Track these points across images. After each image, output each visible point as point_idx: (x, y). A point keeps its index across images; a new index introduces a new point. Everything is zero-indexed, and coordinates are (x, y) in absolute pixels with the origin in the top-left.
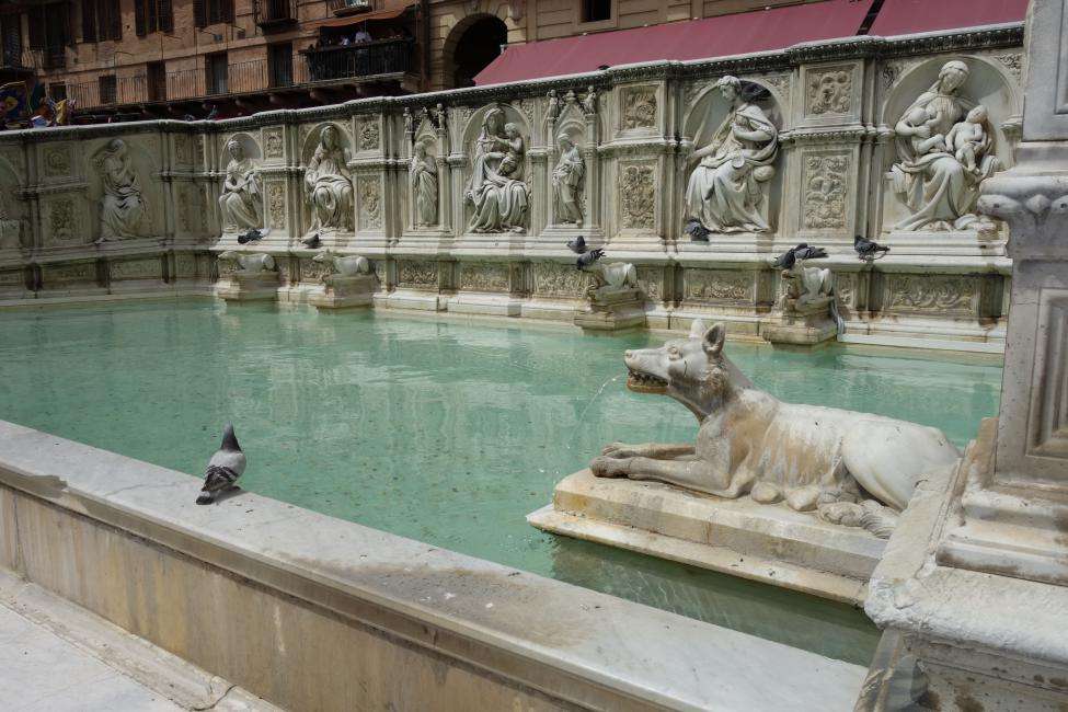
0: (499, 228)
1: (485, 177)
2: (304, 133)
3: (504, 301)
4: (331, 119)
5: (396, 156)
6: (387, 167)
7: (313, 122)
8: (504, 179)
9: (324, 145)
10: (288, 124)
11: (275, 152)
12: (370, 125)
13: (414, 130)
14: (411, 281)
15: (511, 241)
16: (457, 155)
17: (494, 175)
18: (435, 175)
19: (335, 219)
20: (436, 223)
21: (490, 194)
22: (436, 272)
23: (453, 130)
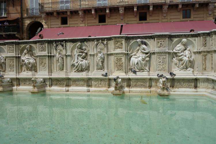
0: (82, 71)
1: (78, 59)
2: (21, 47)
3: (85, 88)
4: (29, 44)
5: (51, 53)
6: (49, 56)
7: (24, 44)
8: (83, 59)
9: (27, 50)
10: (16, 44)
11: (11, 51)
12: (43, 46)
13: (56, 47)
14: (57, 84)
15: (86, 74)
16: (69, 53)
17: (80, 58)
18: (63, 58)
19: (31, 69)
20: (63, 70)
21: (80, 63)
22: (64, 82)
23: (68, 48)
